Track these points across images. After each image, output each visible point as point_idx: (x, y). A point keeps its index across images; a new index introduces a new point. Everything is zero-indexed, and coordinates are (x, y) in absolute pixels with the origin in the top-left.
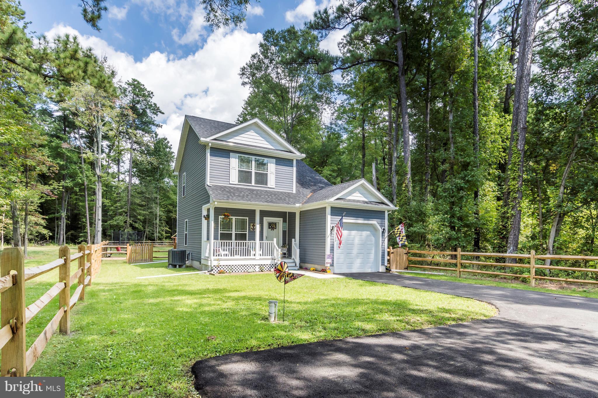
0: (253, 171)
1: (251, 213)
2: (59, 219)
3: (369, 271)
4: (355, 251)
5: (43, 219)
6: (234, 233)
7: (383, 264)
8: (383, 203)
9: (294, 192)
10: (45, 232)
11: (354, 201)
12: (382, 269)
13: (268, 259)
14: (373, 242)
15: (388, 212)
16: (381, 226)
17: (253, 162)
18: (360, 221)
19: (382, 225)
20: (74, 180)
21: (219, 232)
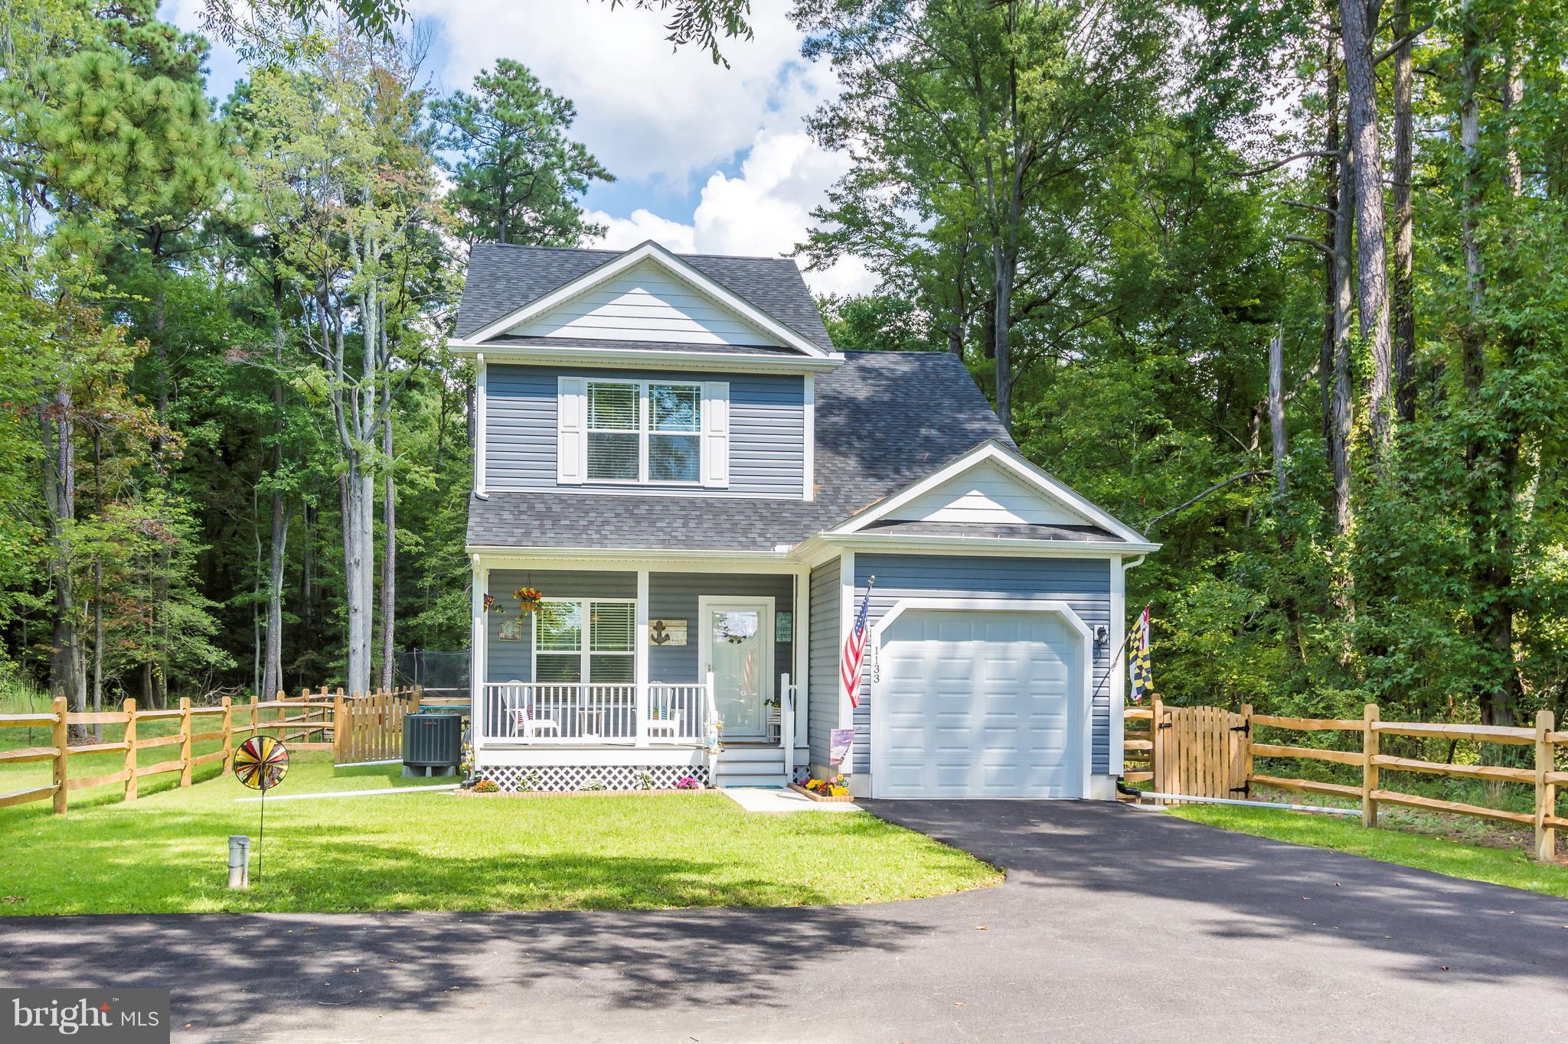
0: (644, 433)
1: (624, 583)
2: (263, 608)
3: (1044, 794)
4: (976, 717)
5: (209, 610)
6: (586, 654)
7: (1101, 767)
8: (1095, 529)
9: (809, 495)
10: (214, 656)
11: (955, 527)
12: (1095, 789)
13: (683, 747)
14: (1063, 682)
15: (1126, 560)
16: (1091, 620)
17: (644, 403)
18: (989, 602)
19: (1097, 616)
20: (304, 466)
21: (535, 653)
